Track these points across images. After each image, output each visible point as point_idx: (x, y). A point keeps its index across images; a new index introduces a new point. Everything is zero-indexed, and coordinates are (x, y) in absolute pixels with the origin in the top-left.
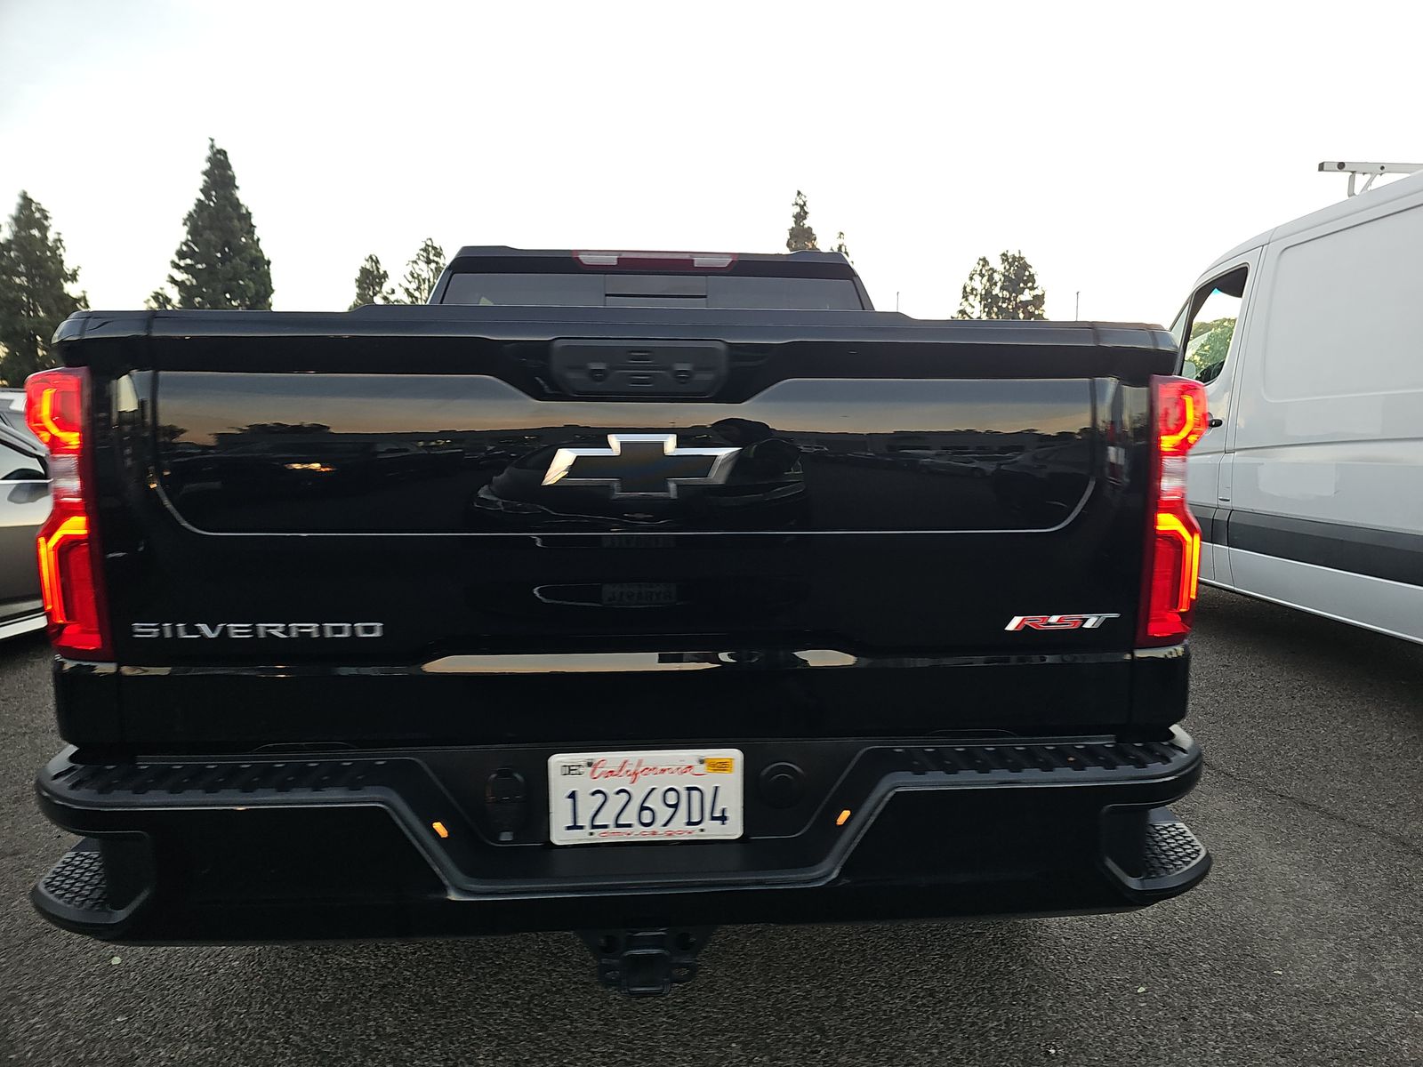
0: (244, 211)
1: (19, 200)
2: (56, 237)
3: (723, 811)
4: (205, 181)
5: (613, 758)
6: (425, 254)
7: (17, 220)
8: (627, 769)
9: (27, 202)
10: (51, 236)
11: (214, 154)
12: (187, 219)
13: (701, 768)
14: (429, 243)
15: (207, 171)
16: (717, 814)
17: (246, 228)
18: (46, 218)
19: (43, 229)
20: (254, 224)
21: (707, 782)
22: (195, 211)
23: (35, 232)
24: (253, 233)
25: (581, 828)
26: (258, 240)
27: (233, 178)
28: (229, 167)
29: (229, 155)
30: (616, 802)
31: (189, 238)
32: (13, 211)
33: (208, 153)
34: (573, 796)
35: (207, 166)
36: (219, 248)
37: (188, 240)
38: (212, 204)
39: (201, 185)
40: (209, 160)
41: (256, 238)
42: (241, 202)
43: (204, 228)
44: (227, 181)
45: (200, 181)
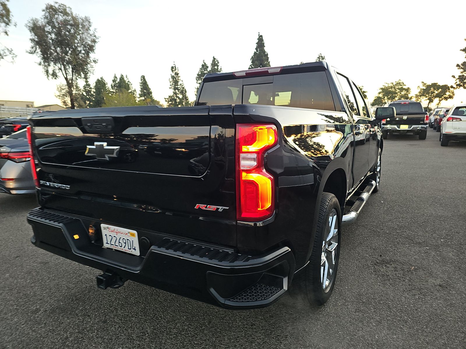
0: (266, 54)
1: (213, 59)
2: (220, 68)
3: (135, 247)
4: (257, 46)
5: (112, 227)
6: (319, 59)
7: (212, 64)
8: (115, 231)
9: (214, 59)
10: (219, 68)
11: (259, 37)
12: (251, 58)
13: (129, 234)
14: (320, 55)
15: (257, 43)
16: (134, 248)
17: (266, 59)
18: (218, 63)
19: (218, 66)
20: (268, 57)
21: (131, 238)
22: (254, 55)
23: (216, 67)
24: (268, 60)
25: (108, 244)
26: (269, 62)
27: (264, 44)
28: (263, 40)
29: (263, 37)
30: (114, 239)
31: (252, 64)
32: (211, 62)
33: (258, 37)
34: (106, 235)
35: (257, 41)
36: (259, 66)
37: (251, 65)
38: (258, 53)
39: (255, 47)
40: (258, 39)
41: (269, 61)
42: (265, 51)
43: (255, 60)
44: (262, 45)
45: (255, 46)
